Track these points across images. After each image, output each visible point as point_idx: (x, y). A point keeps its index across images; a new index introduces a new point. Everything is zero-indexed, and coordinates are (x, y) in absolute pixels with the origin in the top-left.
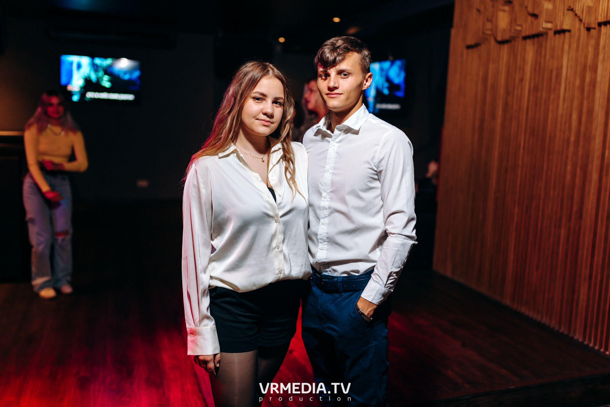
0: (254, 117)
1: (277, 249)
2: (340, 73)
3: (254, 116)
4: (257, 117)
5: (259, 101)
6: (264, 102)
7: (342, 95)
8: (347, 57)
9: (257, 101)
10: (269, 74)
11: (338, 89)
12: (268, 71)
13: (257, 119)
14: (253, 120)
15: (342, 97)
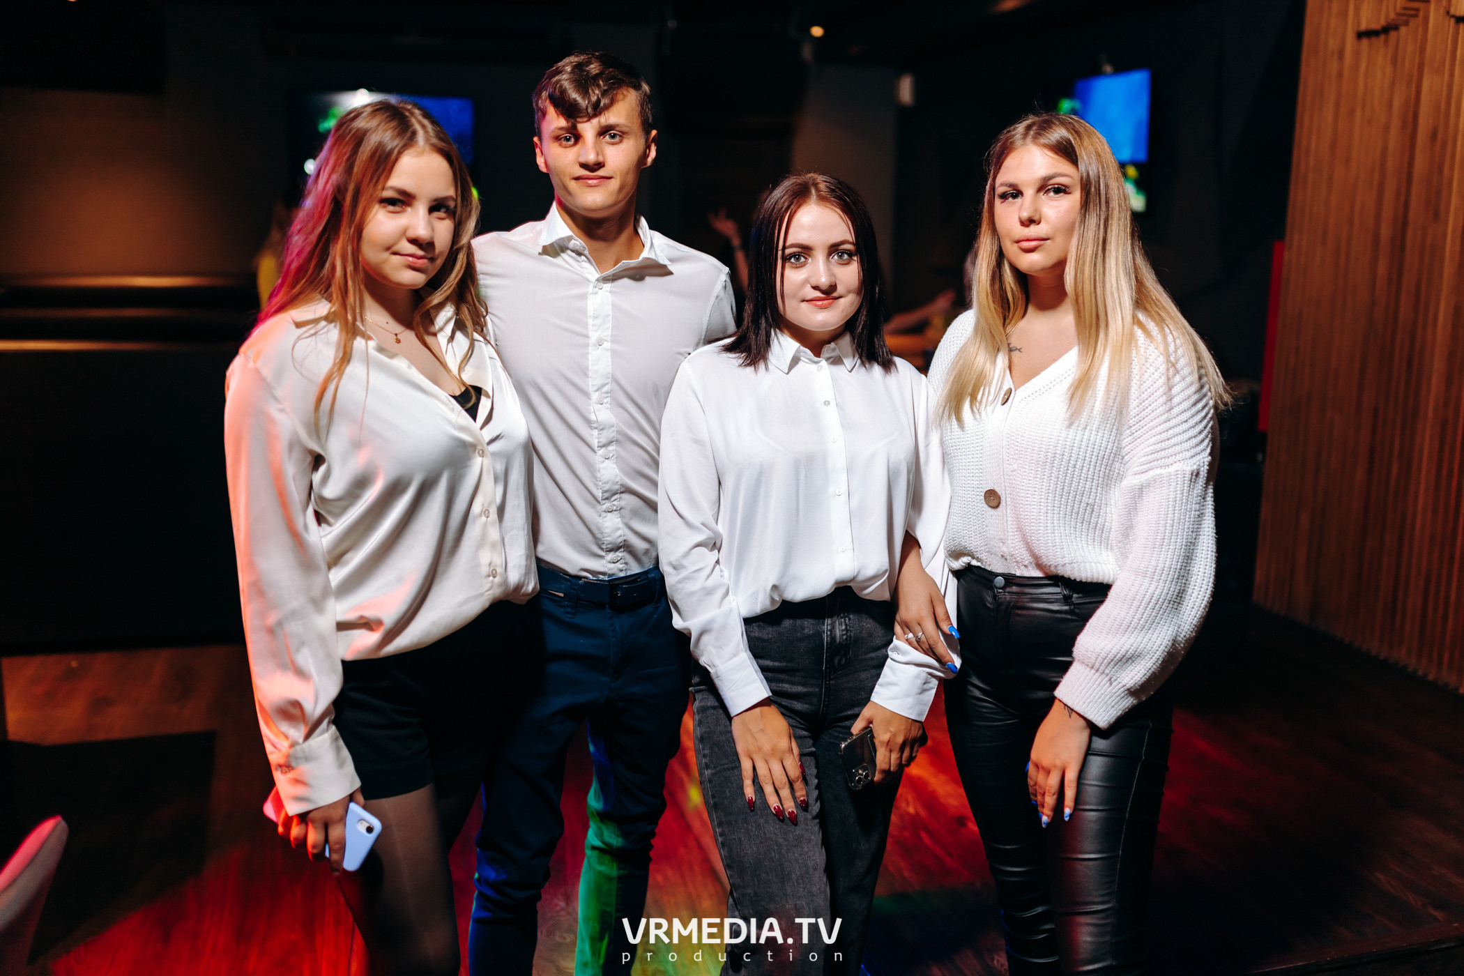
0: (388, 249)
1: (484, 518)
2: (604, 131)
3: (387, 245)
4: (395, 248)
5: (397, 209)
6: (409, 209)
7: (612, 179)
8: (620, 97)
9: (391, 208)
10: (417, 142)
11: (604, 166)
12: (414, 133)
13: (395, 253)
14: (386, 255)
15: (614, 184)
